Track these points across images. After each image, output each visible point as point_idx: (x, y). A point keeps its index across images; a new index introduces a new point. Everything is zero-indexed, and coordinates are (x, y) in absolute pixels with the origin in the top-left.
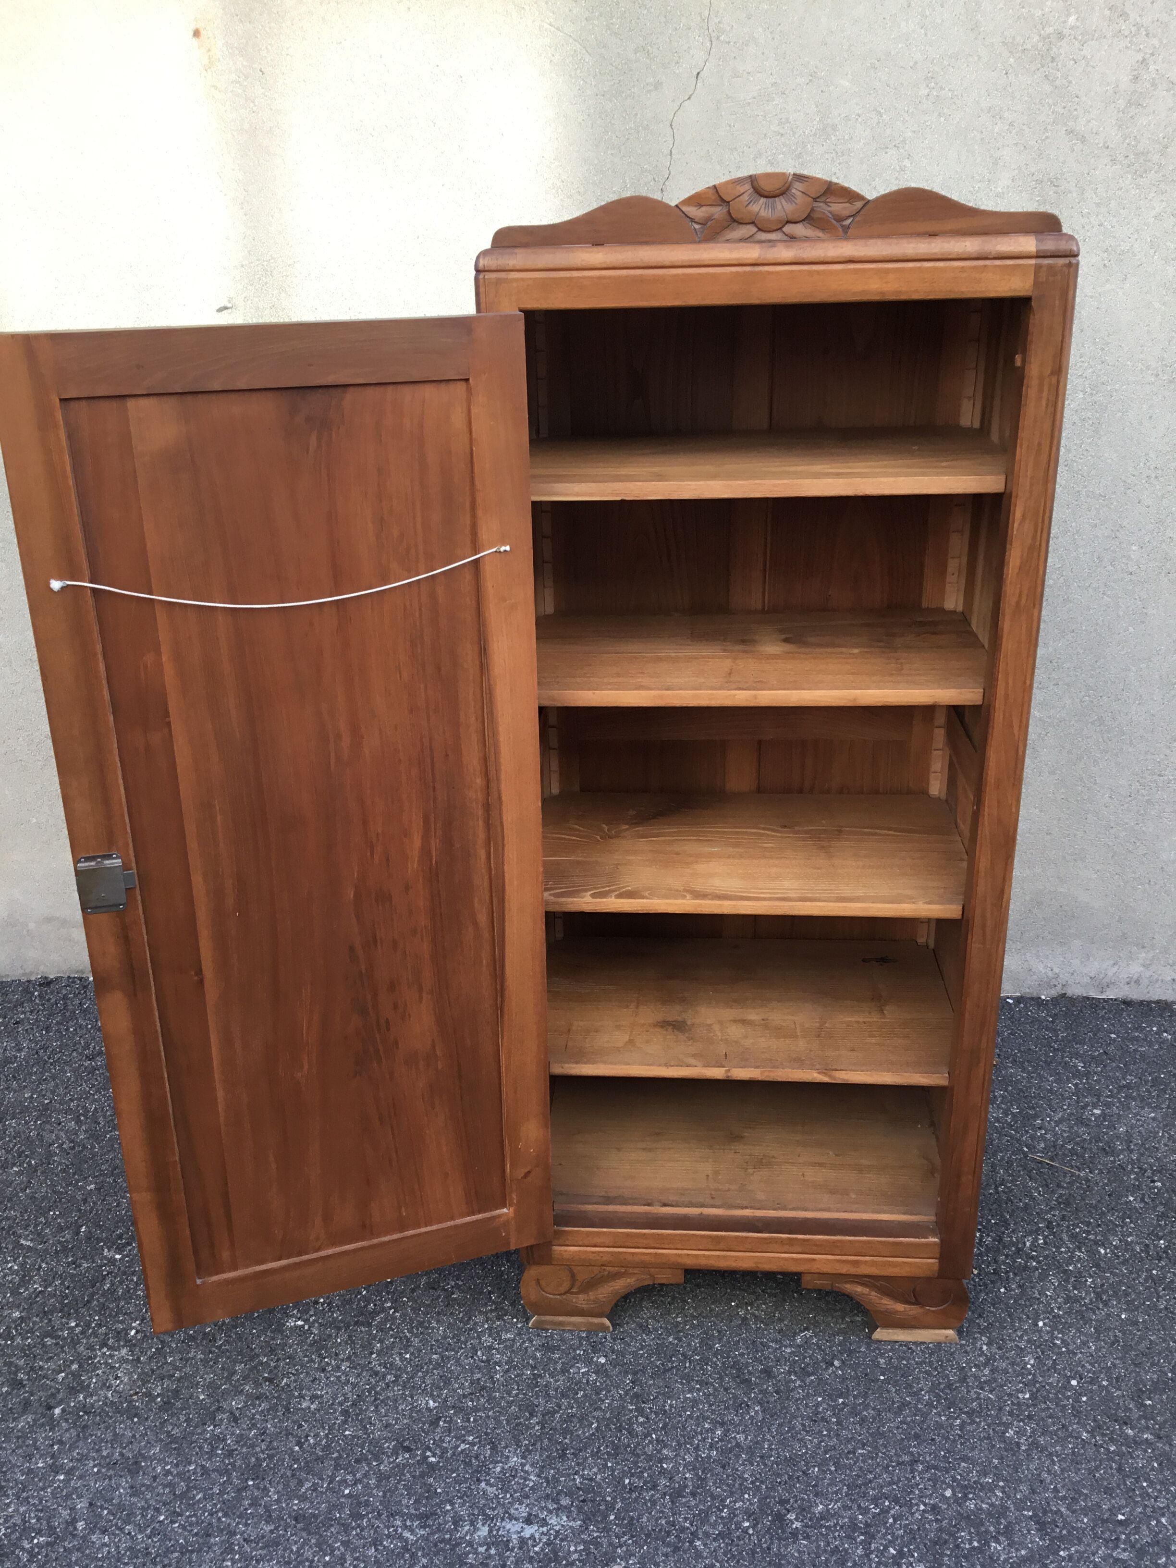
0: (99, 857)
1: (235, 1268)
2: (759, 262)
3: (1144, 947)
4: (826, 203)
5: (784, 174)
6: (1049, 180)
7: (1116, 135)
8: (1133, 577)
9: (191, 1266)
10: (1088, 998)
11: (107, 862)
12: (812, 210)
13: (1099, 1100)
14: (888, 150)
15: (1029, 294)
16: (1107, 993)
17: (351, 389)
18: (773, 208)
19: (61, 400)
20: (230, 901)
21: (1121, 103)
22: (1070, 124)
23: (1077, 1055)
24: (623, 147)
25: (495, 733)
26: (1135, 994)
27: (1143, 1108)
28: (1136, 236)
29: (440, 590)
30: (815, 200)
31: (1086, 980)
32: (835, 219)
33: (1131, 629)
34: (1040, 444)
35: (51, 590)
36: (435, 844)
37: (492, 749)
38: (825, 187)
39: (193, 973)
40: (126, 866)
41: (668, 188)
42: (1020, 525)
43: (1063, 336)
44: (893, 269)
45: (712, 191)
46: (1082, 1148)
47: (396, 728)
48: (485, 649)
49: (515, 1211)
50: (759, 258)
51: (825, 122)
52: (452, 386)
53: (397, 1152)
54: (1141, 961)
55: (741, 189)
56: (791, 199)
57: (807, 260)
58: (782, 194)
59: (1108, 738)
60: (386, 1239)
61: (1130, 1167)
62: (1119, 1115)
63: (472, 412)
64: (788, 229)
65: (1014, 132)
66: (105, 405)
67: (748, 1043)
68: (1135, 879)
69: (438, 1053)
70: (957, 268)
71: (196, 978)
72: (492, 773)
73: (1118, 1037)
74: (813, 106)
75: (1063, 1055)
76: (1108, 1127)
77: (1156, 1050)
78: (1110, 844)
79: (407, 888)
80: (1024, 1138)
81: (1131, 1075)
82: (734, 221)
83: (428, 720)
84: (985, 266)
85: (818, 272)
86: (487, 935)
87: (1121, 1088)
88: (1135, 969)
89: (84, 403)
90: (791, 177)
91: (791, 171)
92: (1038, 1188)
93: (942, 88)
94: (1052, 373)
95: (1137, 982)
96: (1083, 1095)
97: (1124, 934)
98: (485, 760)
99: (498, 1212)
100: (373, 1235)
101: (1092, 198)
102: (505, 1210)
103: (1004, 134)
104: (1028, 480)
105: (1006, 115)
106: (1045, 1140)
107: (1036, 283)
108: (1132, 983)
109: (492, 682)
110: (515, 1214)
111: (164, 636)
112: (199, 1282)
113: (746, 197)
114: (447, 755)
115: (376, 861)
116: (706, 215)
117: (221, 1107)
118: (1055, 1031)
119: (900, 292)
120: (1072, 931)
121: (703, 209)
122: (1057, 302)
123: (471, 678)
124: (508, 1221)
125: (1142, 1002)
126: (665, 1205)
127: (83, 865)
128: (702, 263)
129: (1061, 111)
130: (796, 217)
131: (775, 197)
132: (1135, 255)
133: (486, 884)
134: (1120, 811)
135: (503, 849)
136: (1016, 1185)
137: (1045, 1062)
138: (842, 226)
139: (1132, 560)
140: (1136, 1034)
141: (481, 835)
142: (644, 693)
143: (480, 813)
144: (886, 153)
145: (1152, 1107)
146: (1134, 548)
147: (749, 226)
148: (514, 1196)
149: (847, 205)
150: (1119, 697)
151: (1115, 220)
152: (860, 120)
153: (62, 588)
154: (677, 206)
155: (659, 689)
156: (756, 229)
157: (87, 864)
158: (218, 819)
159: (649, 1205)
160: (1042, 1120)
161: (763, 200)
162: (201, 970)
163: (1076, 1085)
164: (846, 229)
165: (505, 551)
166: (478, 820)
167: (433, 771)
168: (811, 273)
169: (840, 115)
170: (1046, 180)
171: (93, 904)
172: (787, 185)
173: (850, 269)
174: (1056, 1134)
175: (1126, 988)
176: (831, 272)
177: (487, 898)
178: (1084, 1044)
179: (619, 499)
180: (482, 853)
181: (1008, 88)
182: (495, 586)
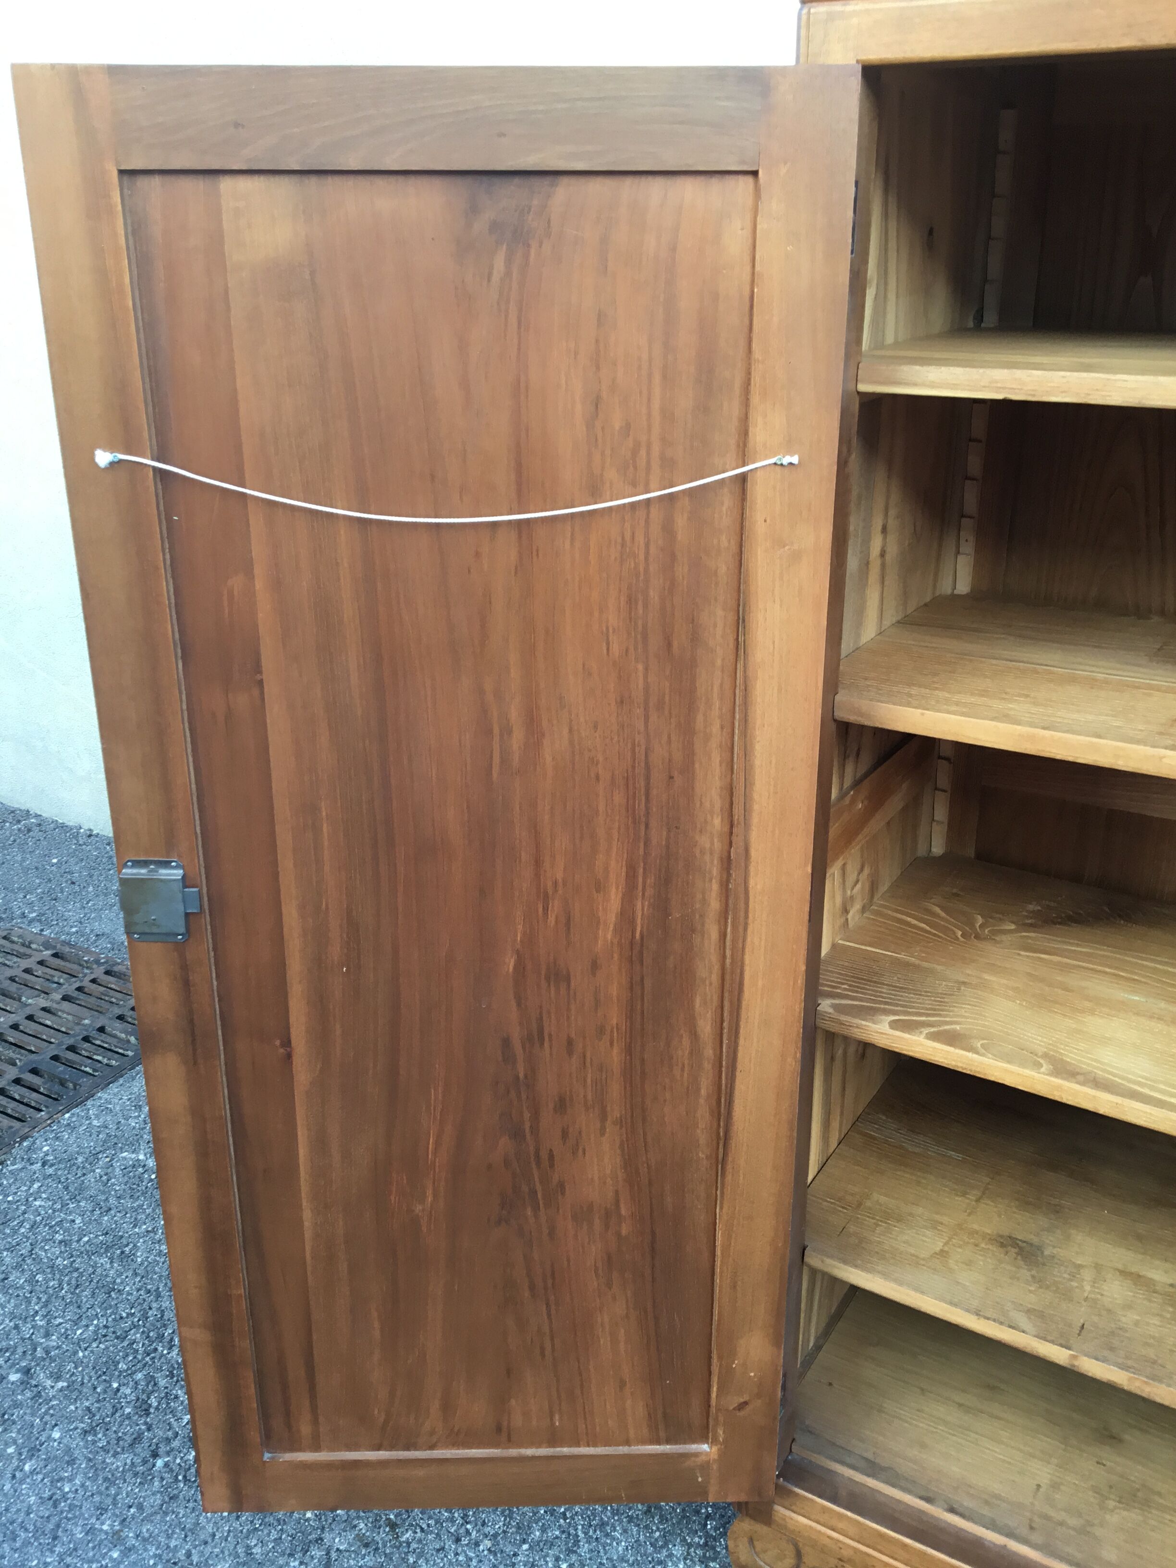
0: (152, 862)
1: (317, 1448)
9: (254, 1435)
11: (163, 871)
17: (565, 180)
19: (121, 172)
20: (335, 951)
25: (747, 752)
29: (681, 522)
35: (96, 465)
36: (641, 908)
37: (742, 774)
39: (278, 1043)
40: (185, 881)
47: (596, 727)
48: (744, 621)
49: (722, 1455)
52: (731, 181)
53: (552, 1339)
60: (529, 1452)
63: (758, 227)
66: (187, 184)
67: (1128, 1318)
69: (623, 1212)
71: (282, 1050)
72: (738, 811)
79: (595, 966)
83: (647, 718)
86: (711, 1052)
89: (157, 180)
98: (730, 791)
99: (694, 1447)
100: (510, 1442)
102: (705, 1447)
109: (750, 673)
110: (720, 1456)
111: (259, 550)
112: (267, 1456)
114: (671, 777)
115: (552, 919)
117: (308, 1235)
123: (719, 662)
124: (708, 1462)
126: (952, 1510)
127: (129, 871)
133: (715, 978)
135: (745, 929)
141: (715, 904)
142: (1004, 727)
143: (715, 872)
148: (720, 1432)
153: (112, 464)
155: (1032, 725)
157: (135, 871)
158: (325, 830)
159: (928, 1500)
162: (289, 1042)
165: (791, 464)
166: (711, 880)
167: (647, 800)
171: (140, 929)
177: (716, 998)
179: (999, 396)
180: (713, 932)
182: (768, 521)
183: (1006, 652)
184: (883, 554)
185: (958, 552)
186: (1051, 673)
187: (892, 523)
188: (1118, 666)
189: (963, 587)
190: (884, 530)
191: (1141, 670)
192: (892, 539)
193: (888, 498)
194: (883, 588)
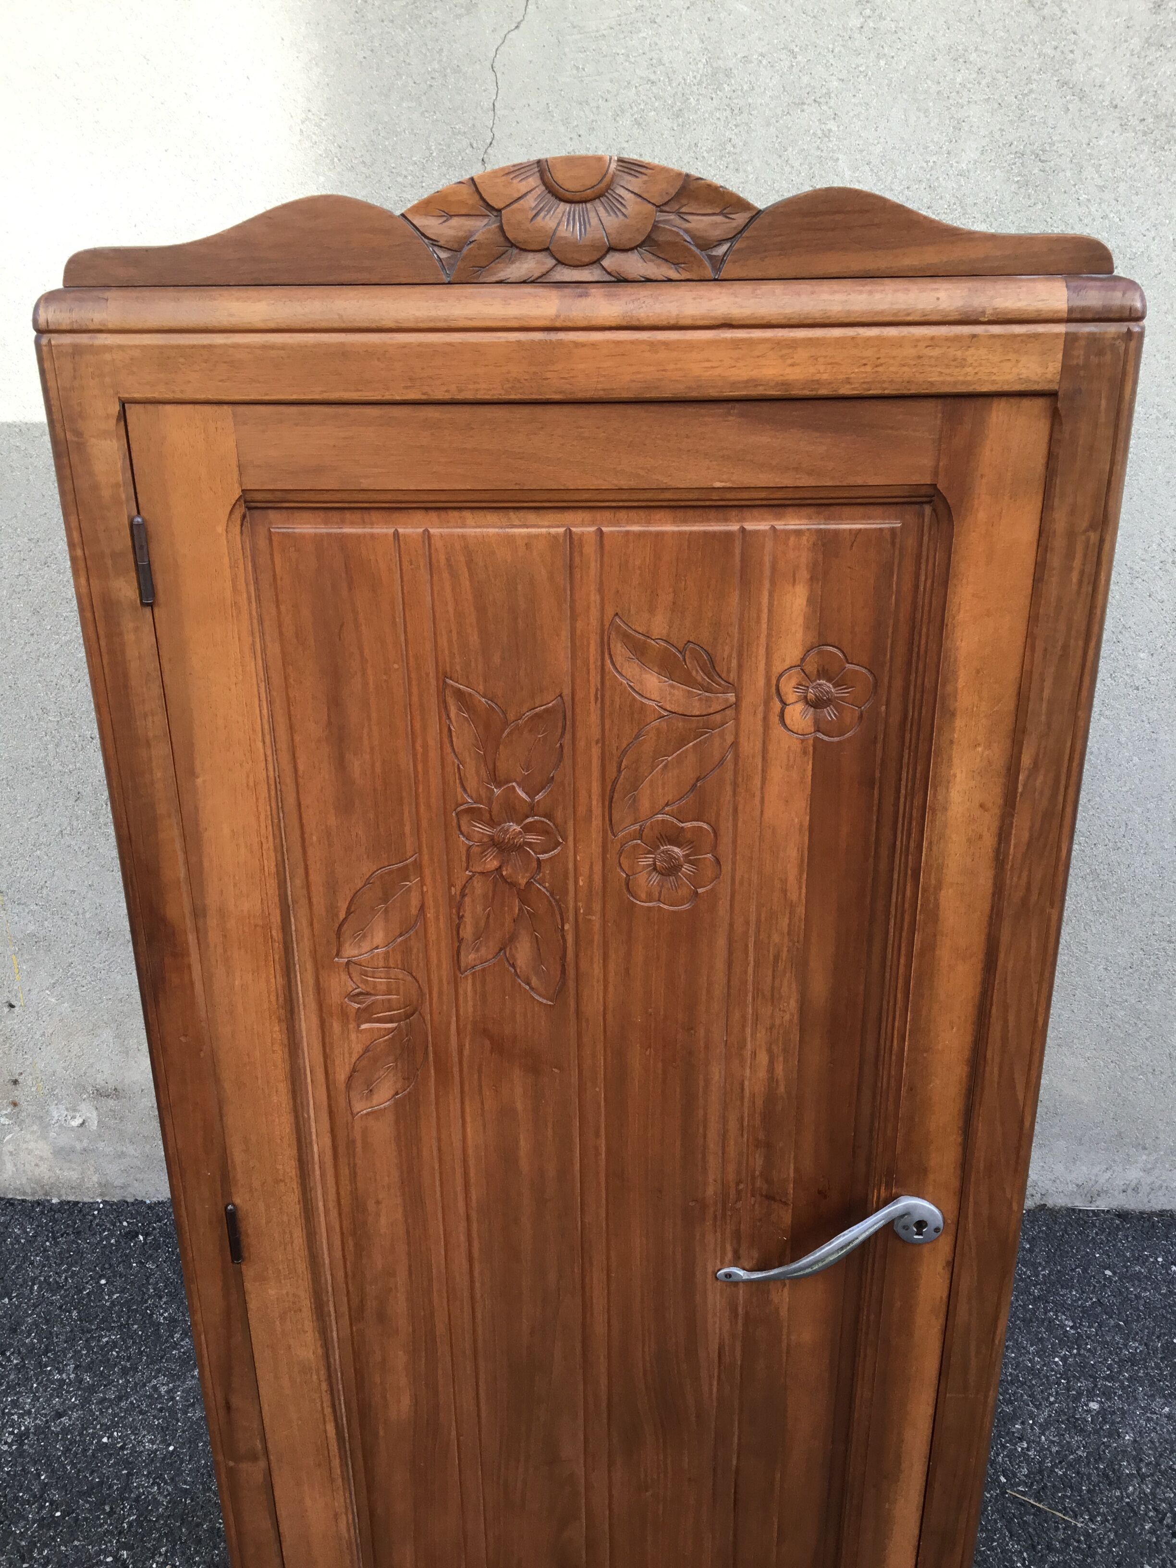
2: (558, 324)
3: (1145, 1148)
4: (679, 214)
5: (600, 159)
6: (1033, 152)
7: (1129, 88)
8: (1140, 693)
10: (1073, 1210)
12: (655, 227)
13: (1096, 1386)
14: (805, 107)
15: (1055, 387)
16: (1098, 1203)
18: (584, 223)
21: (1136, 43)
22: (1063, 72)
23: (1062, 1307)
24: (424, 98)
26: (1132, 1203)
27: (1152, 1397)
28: (1153, 233)
30: (659, 207)
31: (1072, 1187)
32: (698, 246)
33: (1136, 759)
34: (1065, 647)
38: (679, 184)
41: (492, 158)
42: (1028, 777)
43: (1113, 463)
44: (804, 339)
45: (467, 190)
46: (1078, 1473)
50: (558, 316)
51: (715, 65)
54: (1141, 1165)
55: (523, 187)
56: (616, 206)
57: (646, 323)
58: (598, 197)
59: (1104, 895)
61: (1142, 1507)
62: (1123, 1412)
64: (611, 261)
65: (984, 82)
68: (1135, 1067)
70: (924, 338)
73: (1114, 1273)
74: (697, 42)
75: (1045, 1308)
76: (1110, 1436)
77: (1164, 1295)
78: (1104, 1025)
80: (1000, 1459)
81: (1134, 1340)
82: (513, 245)
84: (974, 336)
85: (666, 344)
87: (1121, 1363)
88: (1134, 1174)
90: (613, 165)
91: (613, 153)
92: (1021, 1552)
93: (881, 17)
94: (1092, 527)
95: (1136, 1190)
96: (1074, 1376)
97: (1120, 1133)
101: (1093, 179)
103: (969, 86)
104: (1044, 705)
105: (973, 57)
106: (1028, 1461)
107: (1067, 368)
108: (1129, 1191)
113: (531, 202)
116: (461, 234)
118: (1034, 1266)
119: (818, 382)
120: (1056, 1130)
121: (454, 222)
122: (1103, 403)
125: (1141, 1213)
128: (453, 324)
129: (1051, 52)
130: (626, 240)
131: (585, 201)
132: (1151, 260)
134: (1118, 986)
136: (992, 1549)
137: (1023, 1320)
138: (710, 257)
139: (1139, 671)
140: (1137, 1268)
144: (803, 111)
145: (1164, 1396)
146: (1142, 655)
147: (540, 256)
149: (719, 219)
150: (1119, 845)
151: (1124, 210)
152: (764, 62)
154: (403, 215)
156: (554, 262)
160: (1023, 1423)
161: (564, 207)
163: (1064, 1359)
164: (718, 263)
168: (653, 346)
169: (736, 54)
170: (1028, 152)
172: (609, 176)
173: (725, 341)
174: (1042, 1449)
175: (1122, 1196)
176: (691, 346)
178: (1072, 1287)
181: (976, 19)
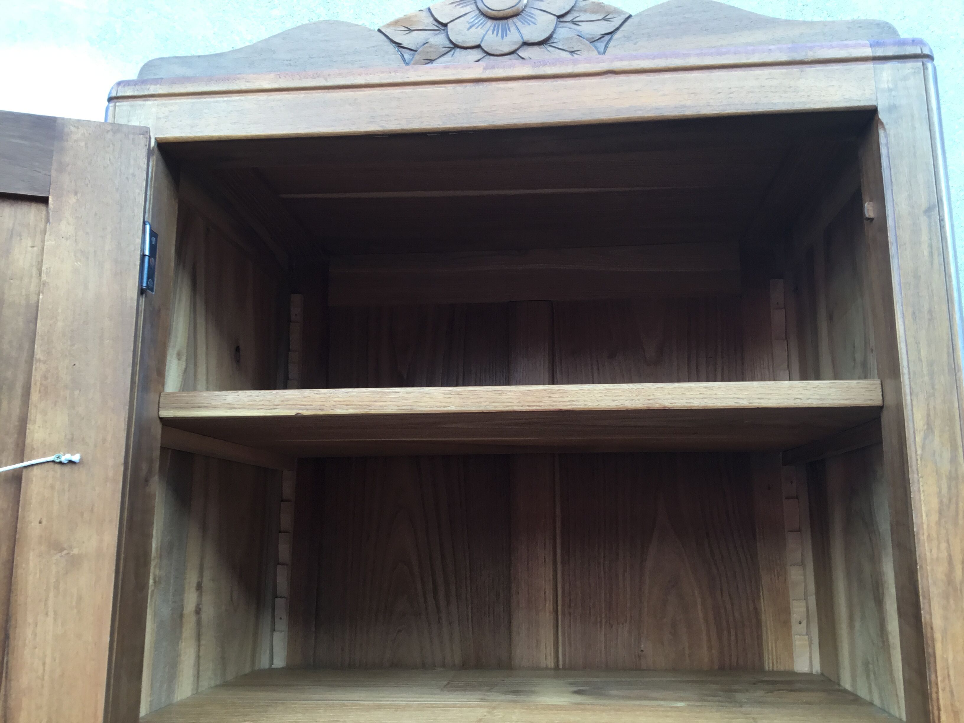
2: (484, 77)
4: (573, 22)
12: (556, 29)
15: (873, 102)
18: (505, 31)
30: (560, 18)
32: (587, 39)
38: (572, 3)
45: (424, 15)
50: (484, 72)
56: (528, 20)
64: (525, 51)
70: (762, 75)
82: (456, 46)
84: (802, 71)
85: (566, 86)
107: (880, 90)
113: (468, 19)
121: (414, 34)
122: (915, 113)
130: (535, 37)
131: (506, 19)
138: (597, 46)
147: (474, 51)
149: (603, 22)
154: (380, 30)
156: (483, 54)
161: (491, 23)
164: (602, 48)
165: (71, 462)
168: (555, 87)
172: (522, 4)
173: (610, 82)
176: (584, 86)
182: (44, 522)
183: (316, 696)
184: (198, 611)
185: (273, 630)
186: (360, 705)
187: (207, 583)
188: (417, 696)
189: (279, 662)
190: (199, 587)
191: (436, 696)
192: (208, 599)
193: (202, 558)
194: (199, 646)
